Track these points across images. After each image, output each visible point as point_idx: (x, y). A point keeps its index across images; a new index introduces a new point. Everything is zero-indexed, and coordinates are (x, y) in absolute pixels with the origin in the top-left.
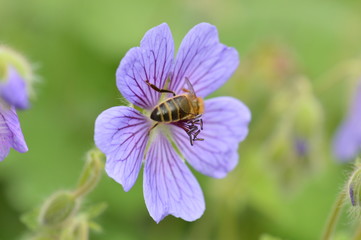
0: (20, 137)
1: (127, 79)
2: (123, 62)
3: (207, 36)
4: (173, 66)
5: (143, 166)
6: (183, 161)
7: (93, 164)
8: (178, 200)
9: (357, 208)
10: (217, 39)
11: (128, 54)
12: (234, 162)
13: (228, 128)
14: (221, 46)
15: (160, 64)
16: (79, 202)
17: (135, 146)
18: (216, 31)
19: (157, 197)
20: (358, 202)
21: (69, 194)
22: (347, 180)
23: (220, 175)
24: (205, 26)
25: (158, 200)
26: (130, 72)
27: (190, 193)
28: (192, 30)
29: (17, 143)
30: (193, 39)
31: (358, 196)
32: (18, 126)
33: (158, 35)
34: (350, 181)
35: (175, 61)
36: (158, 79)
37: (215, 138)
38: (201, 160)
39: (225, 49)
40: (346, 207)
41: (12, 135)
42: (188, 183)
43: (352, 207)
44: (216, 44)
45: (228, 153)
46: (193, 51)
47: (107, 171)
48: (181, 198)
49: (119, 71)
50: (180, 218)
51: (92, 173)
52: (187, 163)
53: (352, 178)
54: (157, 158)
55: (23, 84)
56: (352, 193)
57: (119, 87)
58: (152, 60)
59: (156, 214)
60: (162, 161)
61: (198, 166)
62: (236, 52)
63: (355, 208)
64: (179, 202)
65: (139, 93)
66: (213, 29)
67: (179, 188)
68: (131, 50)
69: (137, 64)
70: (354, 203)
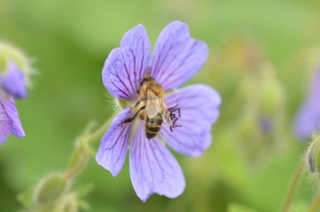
0: (18, 123)
1: (112, 76)
2: (107, 62)
3: (179, 32)
4: (151, 61)
5: (128, 152)
6: (163, 144)
7: (82, 149)
8: (160, 179)
9: (316, 174)
10: (188, 35)
11: (110, 55)
12: (208, 142)
13: (202, 112)
14: (192, 41)
15: (138, 60)
16: (69, 183)
17: (121, 135)
18: (187, 27)
19: (143, 179)
20: (316, 169)
21: (61, 175)
22: (306, 149)
23: (196, 154)
24: (177, 24)
25: (144, 181)
26: (113, 70)
27: (171, 172)
28: (166, 28)
29: (15, 129)
30: (167, 36)
31: (316, 164)
32: (16, 114)
33: (135, 35)
34: (309, 151)
35: (152, 57)
36: (138, 74)
37: (191, 121)
38: (179, 142)
39: (195, 44)
40: (306, 174)
41: (11, 122)
42: (168, 163)
43: (311, 174)
44: (187, 39)
45: (203, 134)
46: (168, 47)
47: (97, 159)
48: (163, 177)
49: (104, 71)
50: (164, 196)
51: (81, 157)
52: (167, 146)
53: (310, 147)
54: (140, 143)
55: (21, 76)
56: (311, 161)
57: (105, 84)
58: (132, 58)
59: (142, 193)
60: (145, 145)
61: (177, 148)
62: (205, 45)
63: (314, 174)
64: (162, 182)
65: (122, 88)
66: (184, 27)
67: (161, 168)
68: (113, 51)
69: (118, 63)
70: (313, 170)
